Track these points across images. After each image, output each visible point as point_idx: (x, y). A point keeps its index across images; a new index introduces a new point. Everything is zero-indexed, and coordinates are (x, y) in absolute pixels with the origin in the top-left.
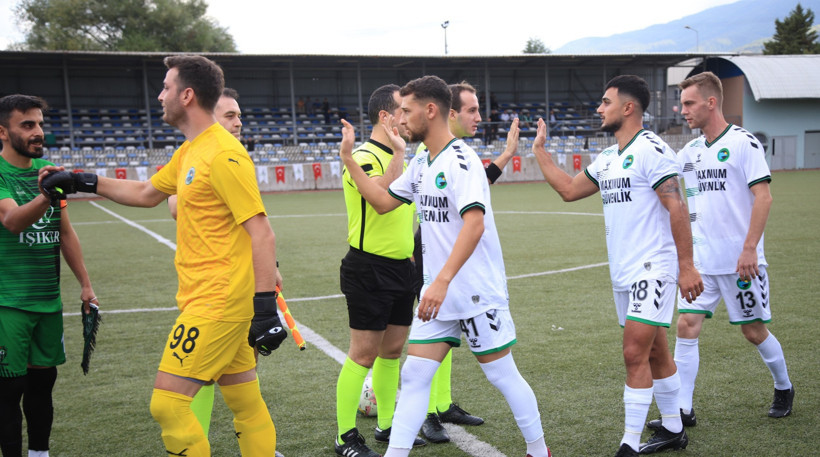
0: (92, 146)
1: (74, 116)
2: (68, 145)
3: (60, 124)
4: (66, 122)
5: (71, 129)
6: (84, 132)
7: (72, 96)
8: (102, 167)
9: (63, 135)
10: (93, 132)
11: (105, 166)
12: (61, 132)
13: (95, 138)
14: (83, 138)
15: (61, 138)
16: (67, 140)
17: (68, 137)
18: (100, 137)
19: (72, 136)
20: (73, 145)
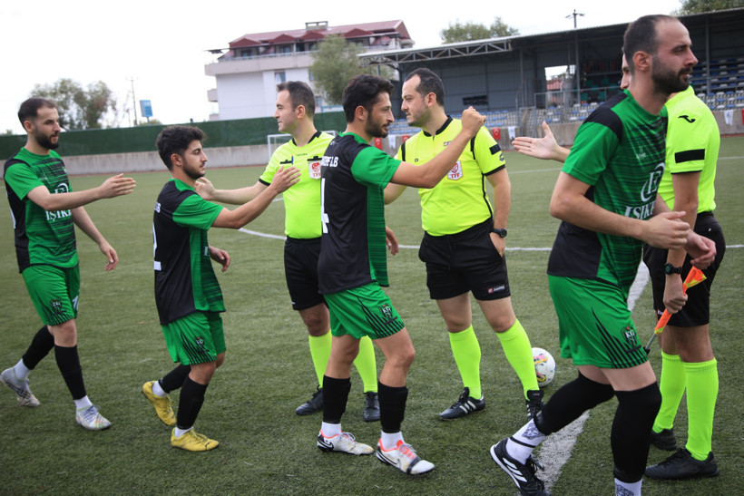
0: (725, 90)
1: (711, 67)
2: (705, 92)
3: (700, 74)
4: (705, 72)
5: (708, 78)
6: (719, 79)
7: (711, 50)
8: (731, 108)
9: (701, 83)
10: (728, 78)
11: (734, 108)
12: (700, 81)
13: (728, 84)
14: (718, 84)
15: (700, 86)
16: (704, 88)
17: (705, 85)
18: (733, 82)
19: (708, 83)
20: (708, 93)
